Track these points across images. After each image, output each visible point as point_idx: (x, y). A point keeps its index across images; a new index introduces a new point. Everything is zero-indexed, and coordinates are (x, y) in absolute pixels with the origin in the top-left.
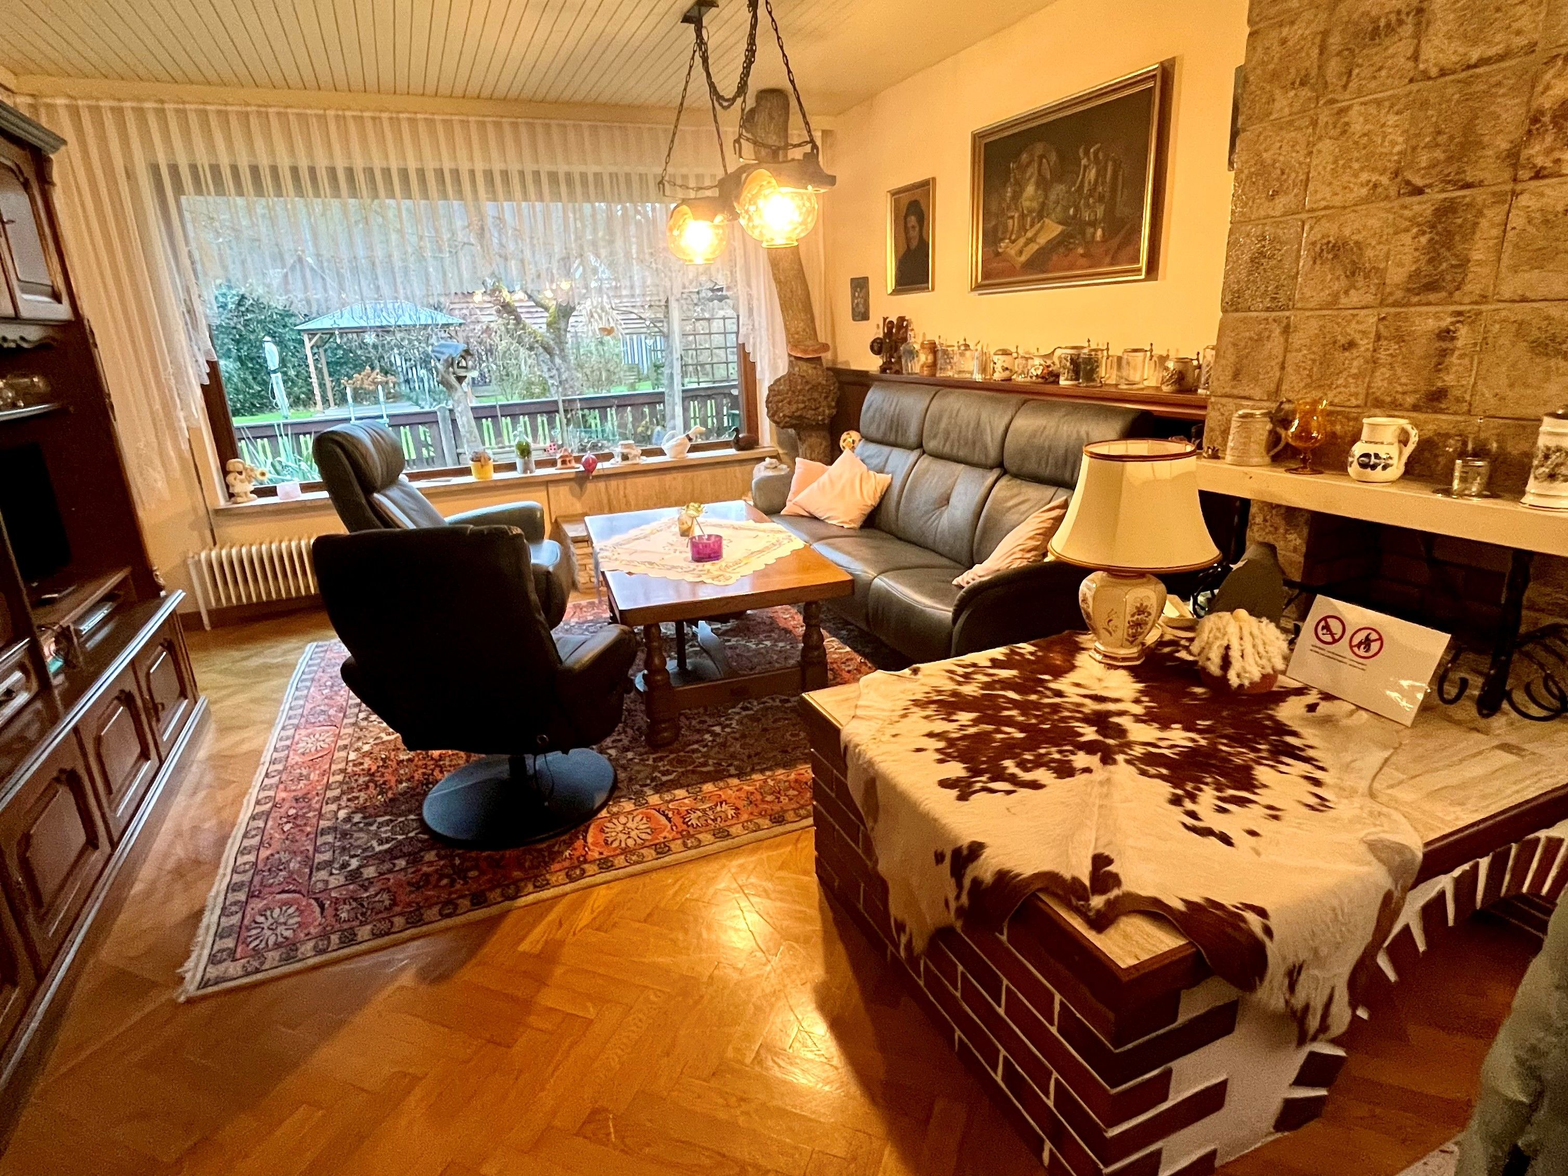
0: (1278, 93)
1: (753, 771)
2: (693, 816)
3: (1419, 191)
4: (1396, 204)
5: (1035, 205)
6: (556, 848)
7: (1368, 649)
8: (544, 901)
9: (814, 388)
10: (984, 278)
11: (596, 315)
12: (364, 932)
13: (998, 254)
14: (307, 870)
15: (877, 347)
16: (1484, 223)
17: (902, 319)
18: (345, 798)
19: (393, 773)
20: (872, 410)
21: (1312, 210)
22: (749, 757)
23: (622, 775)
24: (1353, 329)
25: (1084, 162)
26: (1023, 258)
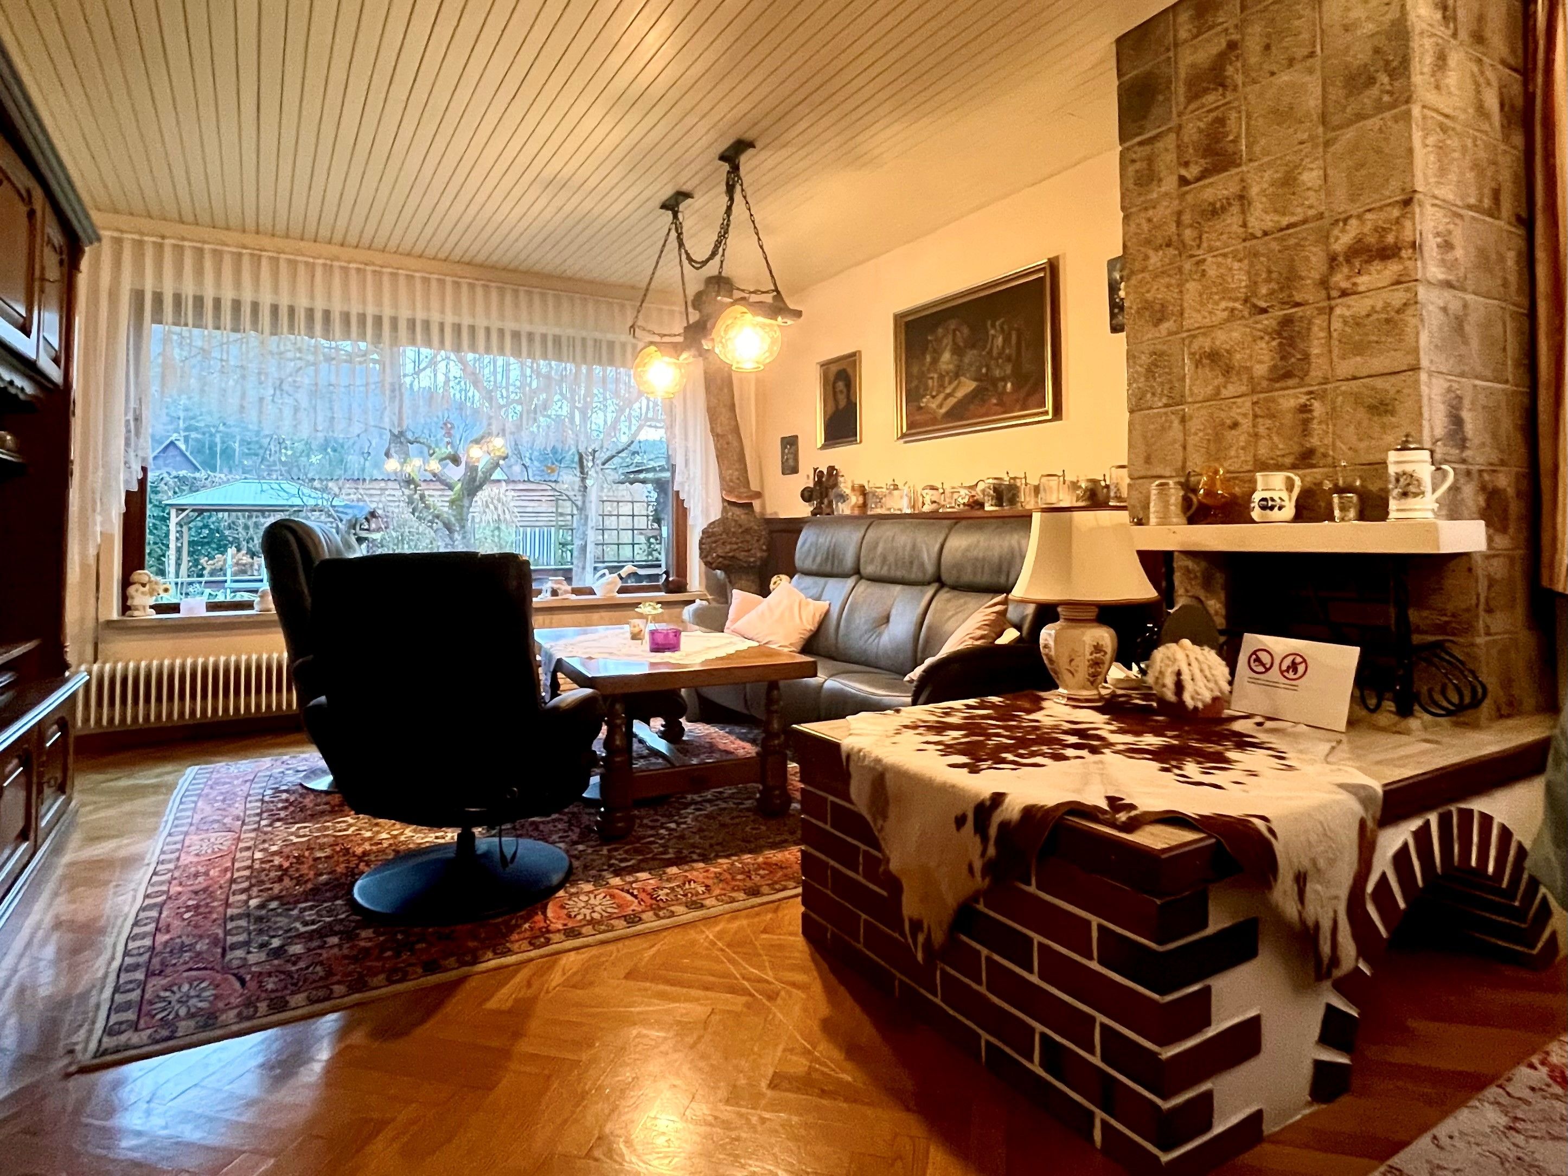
0: (1151, 253)
1: (717, 857)
2: (660, 892)
3: (1264, 311)
4: (1251, 321)
5: (951, 367)
6: (514, 922)
7: (1295, 671)
8: (507, 966)
9: (747, 531)
10: (909, 428)
11: (491, 506)
12: (300, 998)
13: (920, 408)
14: (219, 950)
15: (807, 495)
16: (1315, 329)
17: (831, 469)
18: (255, 889)
19: (310, 868)
20: (807, 545)
21: (1189, 330)
22: (711, 846)
23: (576, 863)
24: (1235, 413)
25: (992, 332)
26: (943, 410)
